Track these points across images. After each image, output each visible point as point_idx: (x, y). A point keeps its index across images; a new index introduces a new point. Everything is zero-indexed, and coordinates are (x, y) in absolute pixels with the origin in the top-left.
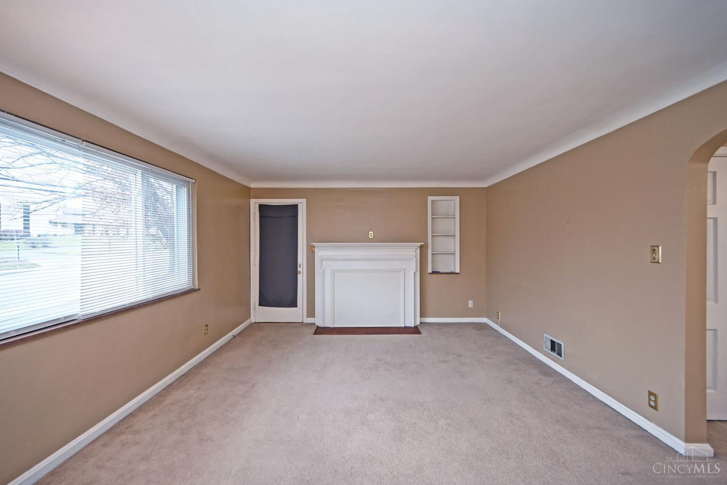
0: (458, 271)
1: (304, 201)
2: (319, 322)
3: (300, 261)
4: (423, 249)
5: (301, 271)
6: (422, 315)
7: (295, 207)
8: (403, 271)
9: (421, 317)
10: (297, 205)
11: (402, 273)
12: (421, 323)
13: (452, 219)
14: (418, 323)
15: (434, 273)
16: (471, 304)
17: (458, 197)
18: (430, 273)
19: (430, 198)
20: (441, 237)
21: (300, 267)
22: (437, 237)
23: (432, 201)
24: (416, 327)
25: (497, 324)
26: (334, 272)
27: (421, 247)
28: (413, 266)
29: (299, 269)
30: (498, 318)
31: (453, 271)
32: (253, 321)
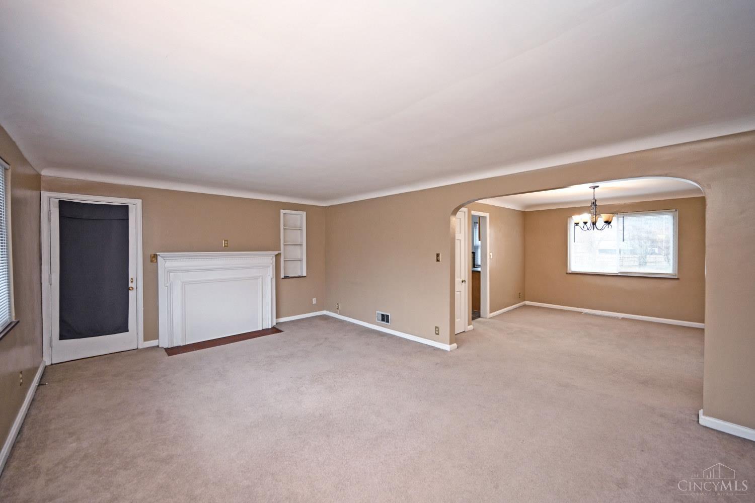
0: (305, 274)
1: (139, 202)
2: (164, 342)
3: (131, 275)
4: (278, 256)
5: (135, 287)
6: (277, 317)
7: (126, 208)
8: (261, 278)
9: (276, 318)
10: (128, 206)
11: (260, 280)
12: (276, 324)
13: (299, 231)
14: (275, 324)
15: (286, 277)
16: (314, 301)
17: (305, 213)
18: (283, 278)
19: (282, 211)
20: (291, 246)
21: (132, 282)
22: (287, 246)
23: (284, 214)
24: (273, 328)
25: (337, 313)
26: (184, 284)
27: (276, 255)
28: (270, 272)
29: (130, 285)
30: (338, 309)
31: (300, 275)
32: (48, 363)
